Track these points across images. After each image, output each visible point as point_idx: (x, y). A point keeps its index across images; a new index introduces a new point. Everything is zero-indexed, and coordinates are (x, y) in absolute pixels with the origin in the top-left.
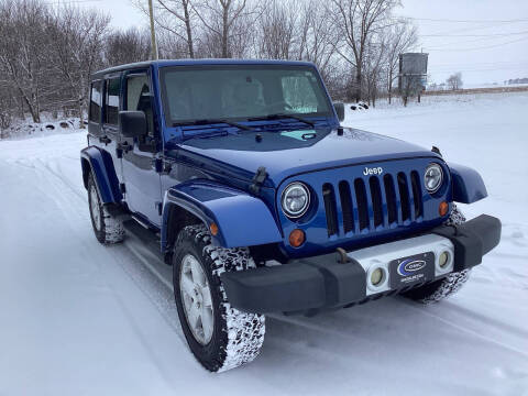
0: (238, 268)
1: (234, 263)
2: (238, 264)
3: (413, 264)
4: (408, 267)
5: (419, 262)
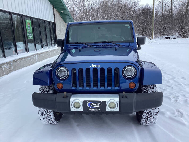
0: (45, 92)
1: (45, 90)
2: (46, 91)
3: (95, 104)
4: (92, 105)
5: (98, 104)
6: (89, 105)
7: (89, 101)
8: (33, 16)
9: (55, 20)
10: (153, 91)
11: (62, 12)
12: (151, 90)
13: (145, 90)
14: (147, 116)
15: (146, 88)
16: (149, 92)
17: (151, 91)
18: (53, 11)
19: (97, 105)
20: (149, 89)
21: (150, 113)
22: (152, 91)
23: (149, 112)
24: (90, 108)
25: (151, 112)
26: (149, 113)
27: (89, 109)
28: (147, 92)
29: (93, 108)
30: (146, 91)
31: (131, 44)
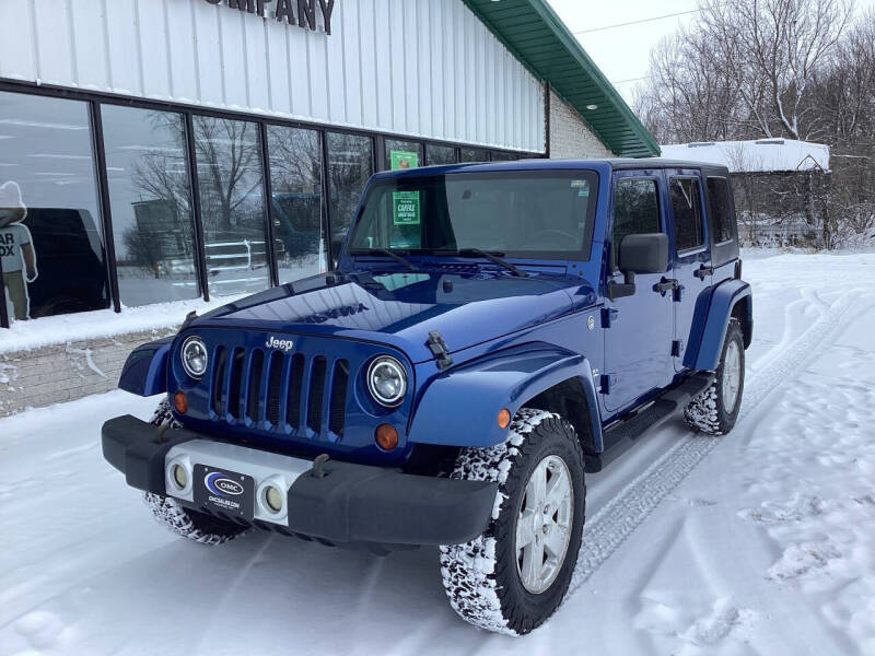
3: (227, 482)
4: (219, 483)
5: (234, 485)
6: (211, 481)
7: (212, 469)
8: (426, 135)
9: (547, 146)
10: (489, 477)
11: (590, 107)
12: (484, 470)
13: (462, 469)
14: (453, 579)
15: (469, 459)
16: (471, 477)
17: (482, 475)
18: (542, 106)
19: (231, 487)
20: (477, 464)
21: (461, 569)
22: (486, 475)
23: (458, 566)
24: (214, 496)
25: (465, 568)
26: (459, 572)
27: (211, 499)
28: (466, 477)
29: (220, 497)
30: (463, 473)
31: (574, 266)
